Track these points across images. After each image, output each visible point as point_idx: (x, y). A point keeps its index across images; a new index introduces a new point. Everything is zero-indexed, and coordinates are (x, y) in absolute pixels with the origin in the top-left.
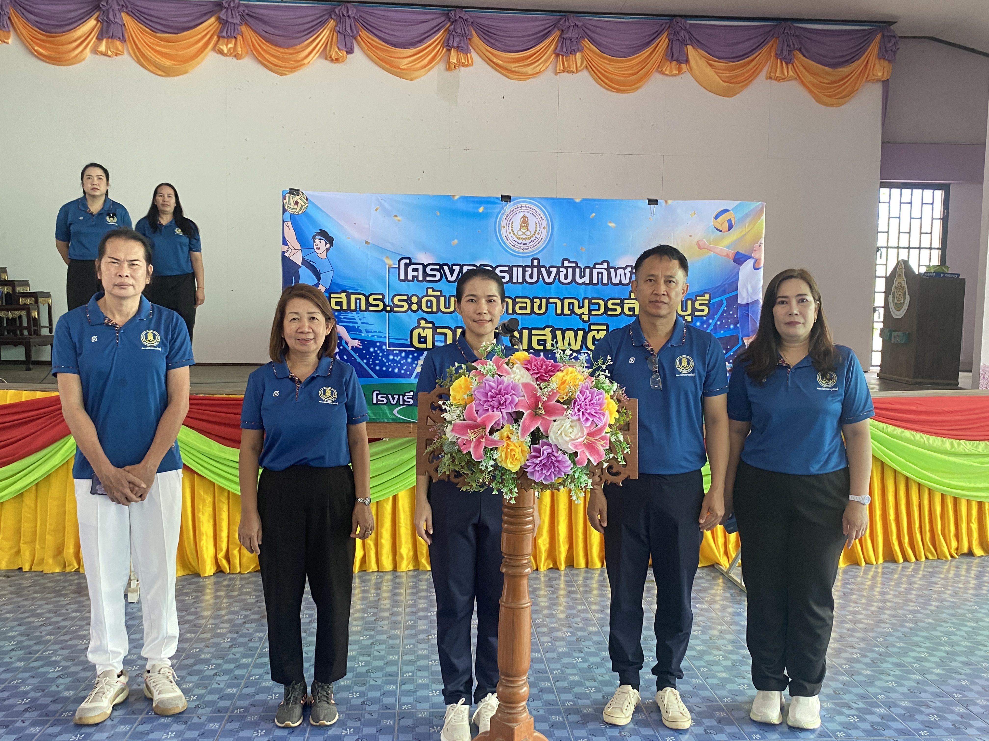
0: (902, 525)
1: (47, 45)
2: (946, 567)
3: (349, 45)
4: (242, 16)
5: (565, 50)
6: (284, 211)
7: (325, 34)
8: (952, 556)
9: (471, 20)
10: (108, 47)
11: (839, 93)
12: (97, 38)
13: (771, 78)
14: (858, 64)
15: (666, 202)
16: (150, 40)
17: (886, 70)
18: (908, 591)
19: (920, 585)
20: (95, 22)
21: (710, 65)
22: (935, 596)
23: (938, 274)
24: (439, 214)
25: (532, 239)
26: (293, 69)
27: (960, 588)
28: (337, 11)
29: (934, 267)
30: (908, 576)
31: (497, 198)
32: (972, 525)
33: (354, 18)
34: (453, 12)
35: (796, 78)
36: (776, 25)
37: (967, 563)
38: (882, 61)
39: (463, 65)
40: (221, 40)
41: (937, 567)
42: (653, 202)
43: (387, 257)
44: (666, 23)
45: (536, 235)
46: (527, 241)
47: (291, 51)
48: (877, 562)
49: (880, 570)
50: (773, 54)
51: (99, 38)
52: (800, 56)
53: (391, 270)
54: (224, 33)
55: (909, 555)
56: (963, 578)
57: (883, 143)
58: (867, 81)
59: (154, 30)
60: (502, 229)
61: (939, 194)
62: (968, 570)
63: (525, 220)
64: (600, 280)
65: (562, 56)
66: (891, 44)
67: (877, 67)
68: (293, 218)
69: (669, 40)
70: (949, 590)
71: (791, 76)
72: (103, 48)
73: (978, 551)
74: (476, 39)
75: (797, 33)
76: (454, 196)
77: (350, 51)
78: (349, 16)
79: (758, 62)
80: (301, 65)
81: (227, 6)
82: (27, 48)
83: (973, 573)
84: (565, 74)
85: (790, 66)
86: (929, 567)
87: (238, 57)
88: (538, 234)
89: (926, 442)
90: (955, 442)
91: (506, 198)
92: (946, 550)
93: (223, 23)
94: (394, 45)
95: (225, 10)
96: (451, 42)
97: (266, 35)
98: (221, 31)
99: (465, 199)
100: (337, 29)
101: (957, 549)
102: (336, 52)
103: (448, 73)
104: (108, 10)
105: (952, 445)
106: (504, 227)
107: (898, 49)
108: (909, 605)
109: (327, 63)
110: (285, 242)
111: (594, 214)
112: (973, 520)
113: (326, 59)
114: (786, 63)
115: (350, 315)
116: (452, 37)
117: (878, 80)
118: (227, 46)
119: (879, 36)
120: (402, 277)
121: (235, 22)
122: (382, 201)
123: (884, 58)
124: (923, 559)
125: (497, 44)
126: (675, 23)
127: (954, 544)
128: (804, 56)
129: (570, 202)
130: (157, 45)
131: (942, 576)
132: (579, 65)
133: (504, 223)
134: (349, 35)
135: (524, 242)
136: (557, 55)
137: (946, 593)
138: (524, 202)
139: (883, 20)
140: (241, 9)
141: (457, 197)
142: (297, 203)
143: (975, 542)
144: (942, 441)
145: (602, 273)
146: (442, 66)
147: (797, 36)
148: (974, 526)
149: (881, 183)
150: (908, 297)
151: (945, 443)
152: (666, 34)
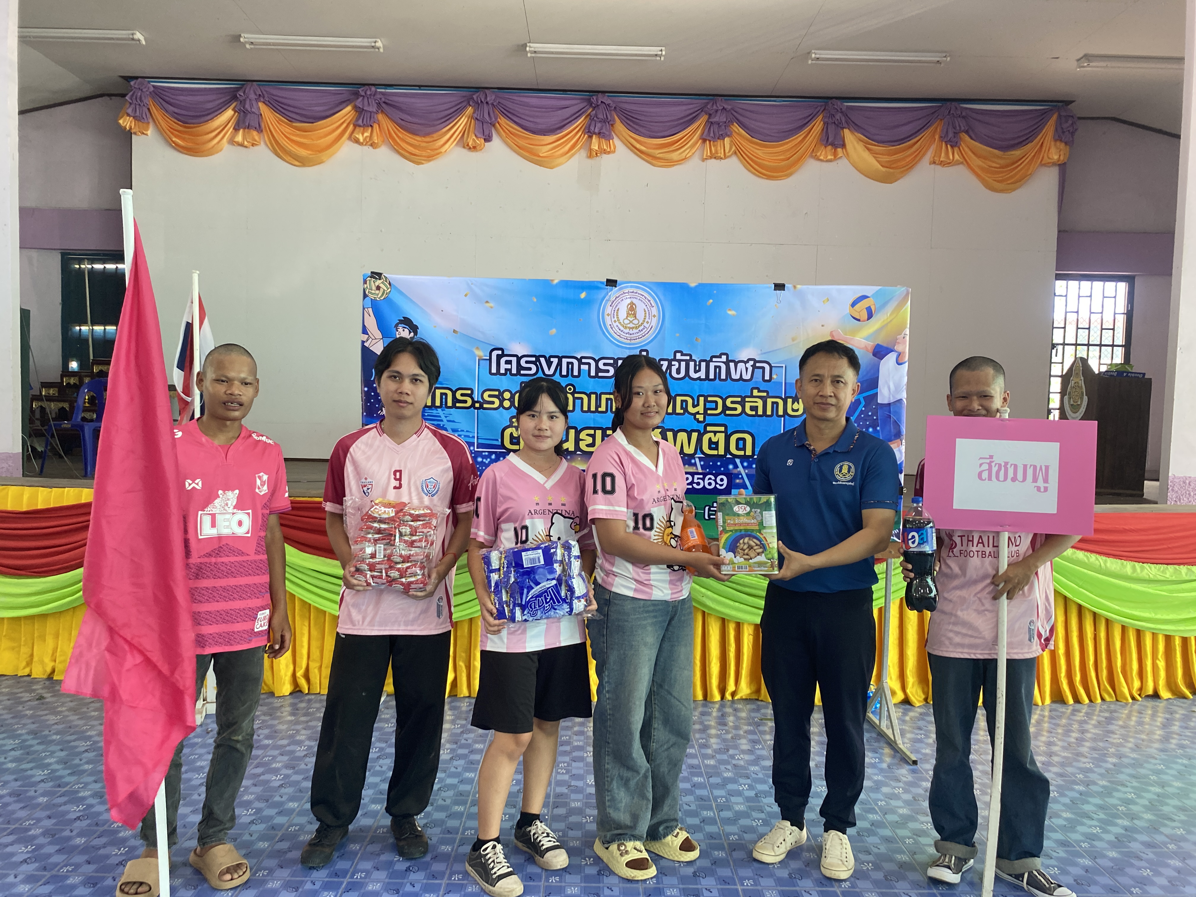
0: (1074, 661)
1: (186, 136)
2: (1126, 712)
3: (486, 133)
4: (379, 104)
5: (712, 135)
6: (365, 296)
7: (463, 121)
8: (1133, 698)
9: (614, 106)
10: (244, 138)
11: (1011, 177)
12: (234, 129)
13: (934, 163)
14: (1030, 148)
15: (795, 287)
16: (287, 129)
17: (1062, 153)
18: (1080, 741)
19: (1094, 734)
20: (233, 113)
21: (868, 149)
22: (1112, 750)
23: (1120, 373)
24: (535, 300)
25: (641, 328)
26: (430, 158)
27: (1143, 740)
28: (475, 97)
29: (1117, 365)
30: (1081, 722)
31: (602, 283)
32: (1158, 662)
33: (492, 104)
34: (595, 98)
35: (962, 163)
36: (940, 107)
37: (1153, 708)
38: (1058, 143)
39: (605, 152)
40: (358, 129)
41: (1115, 711)
42: (780, 287)
43: (477, 348)
44: (821, 106)
45: (645, 324)
46: (635, 331)
47: (428, 139)
48: (1043, 703)
49: (1046, 713)
50: (937, 137)
51: (236, 129)
52: (967, 138)
53: (481, 362)
54: (360, 122)
55: (1081, 696)
56: (1147, 727)
57: (1059, 231)
58: (1042, 165)
59: (291, 120)
60: (606, 317)
61: (1122, 286)
62: (1154, 716)
63: (632, 308)
64: (717, 375)
65: (710, 141)
66: (1068, 125)
67: (1053, 150)
68: (375, 304)
69: (824, 123)
70: (1129, 742)
71: (957, 160)
72: (239, 138)
73: (1165, 694)
74: (619, 126)
75: (964, 114)
76: (552, 280)
77: (488, 139)
78: (487, 103)
79: (921, 145)
80: (438, 154)
81: (363, 94)
82: (165, 139)
83: (1160, 720)
84: (713, 160)
85: (956, 149)
86: (1107, 711)
87: (373, 145)
88: (648, 322)
89: (1103, 565)
90: (1138, 565)
91: (612, 283)
92: (1126, 691)
93: (359, 111)
94: (534, 132)
95: (361, 98)
96: (592, 128)
97: (402, 122)
98: (357, 120)
99: (566, 284)
100: (475, 115)
101: (1141, 689)
102: (474, 140)
103: (589, 161)
104: (245, 100)
105: (1134, 569)
106: (608, 315)
107: (1076, 130)
108: (1079, 761)
109: (465, 151)
110: (365, 331)
111: (711, 301)
112: (1160, 657)
113: (464, 147)
114: (952, 147)
115: (435, 411)
116: (593, 123)
117: (1054, 164)
118: (363, 134)
119: (1055, 117)
120: (494, 370)
121: (371, 110)
122: (473, 286)
123: (1061, 141)
124: (1099, 700)
125: (641, 129)
126: (830, 105)
127: (1137, 684)
128: (972, 138)
129: (683, 287)
130: (293, 135)
131: (1121, 723)
132: (727, 151)
133: (609, 310)
134: (487, 122)
135: (631, 332)
136: (704, 141)
137: (1125, 747)
138: (631, 287)
139: (1061, 99)
140: (378, 96)
141: (556, 282)
142: (378, 288)
143: (1162, 682)
144: (1122, 564)
145: (720, 367)
146: (583, 153)
147: (963, 117)
148: (1161, 664)
149: (1057, 275)
150: (1086, 398)
151: (1125, 567)
152: (821, 117)
